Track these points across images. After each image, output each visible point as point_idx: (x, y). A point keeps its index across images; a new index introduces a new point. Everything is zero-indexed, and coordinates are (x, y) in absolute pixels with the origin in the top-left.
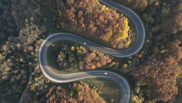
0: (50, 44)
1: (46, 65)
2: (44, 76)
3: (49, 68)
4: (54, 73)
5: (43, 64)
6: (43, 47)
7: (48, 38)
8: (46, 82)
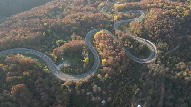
0: (144, 60)
1: (153, 52)
2: (157, 47)
3: (152, 49)
4: (150, 46)
5: (155, 53)
6: (150, 60)
7: (144, 62)
8: (156, 44)
